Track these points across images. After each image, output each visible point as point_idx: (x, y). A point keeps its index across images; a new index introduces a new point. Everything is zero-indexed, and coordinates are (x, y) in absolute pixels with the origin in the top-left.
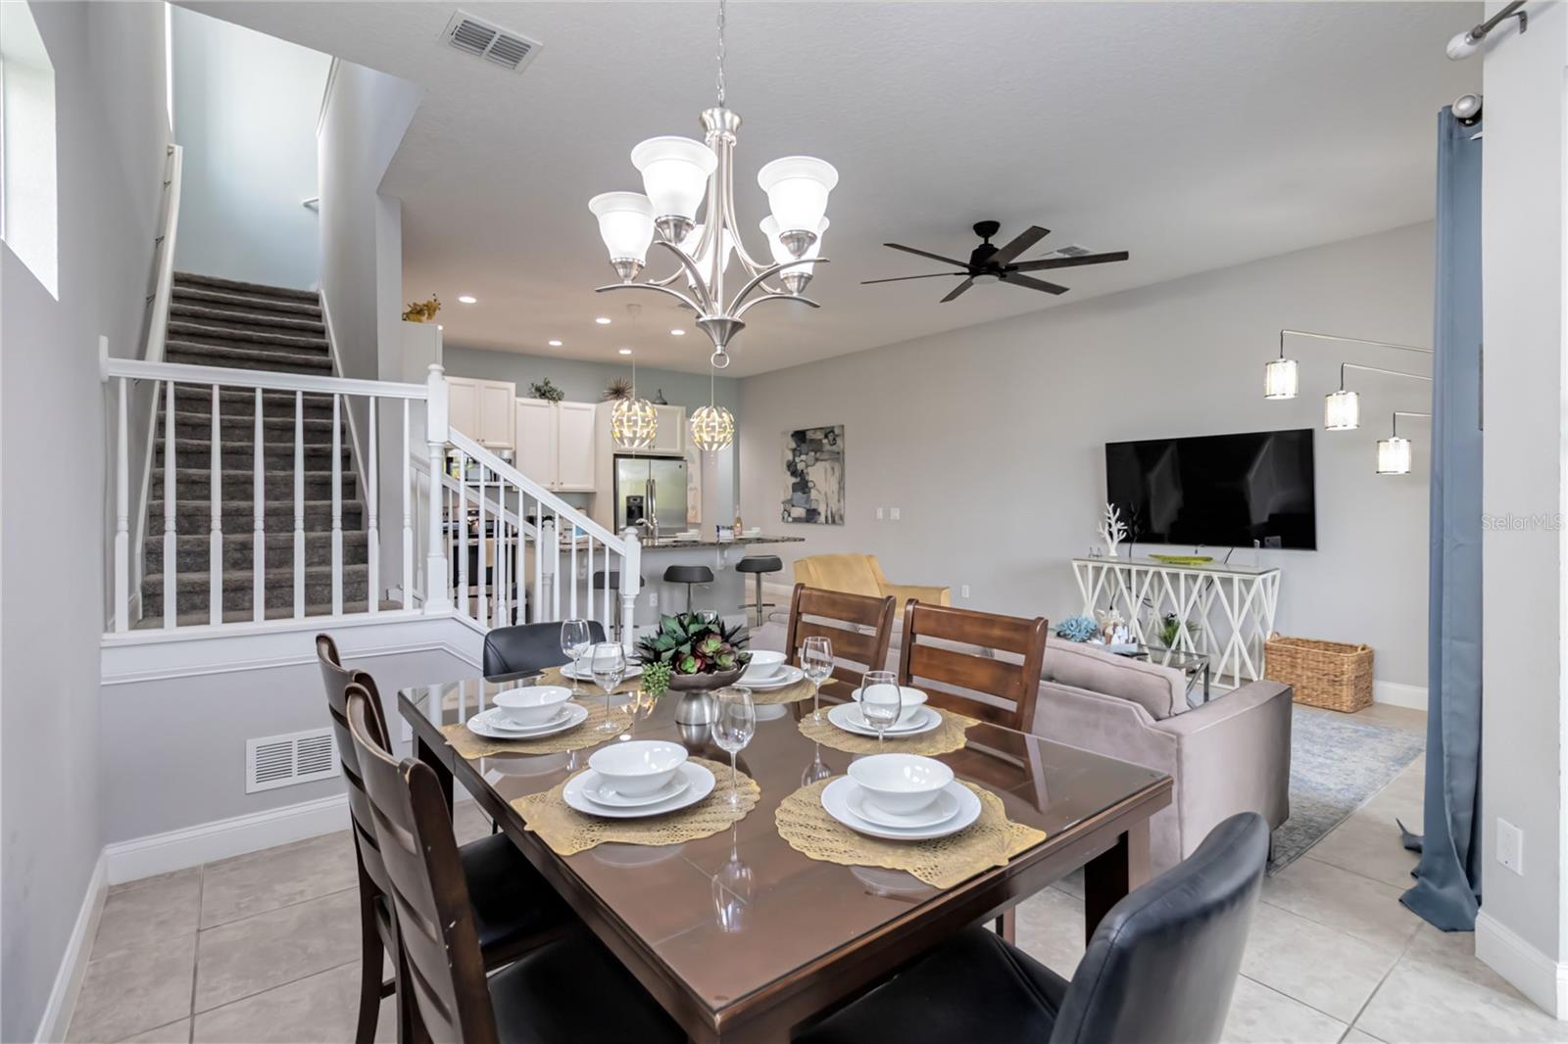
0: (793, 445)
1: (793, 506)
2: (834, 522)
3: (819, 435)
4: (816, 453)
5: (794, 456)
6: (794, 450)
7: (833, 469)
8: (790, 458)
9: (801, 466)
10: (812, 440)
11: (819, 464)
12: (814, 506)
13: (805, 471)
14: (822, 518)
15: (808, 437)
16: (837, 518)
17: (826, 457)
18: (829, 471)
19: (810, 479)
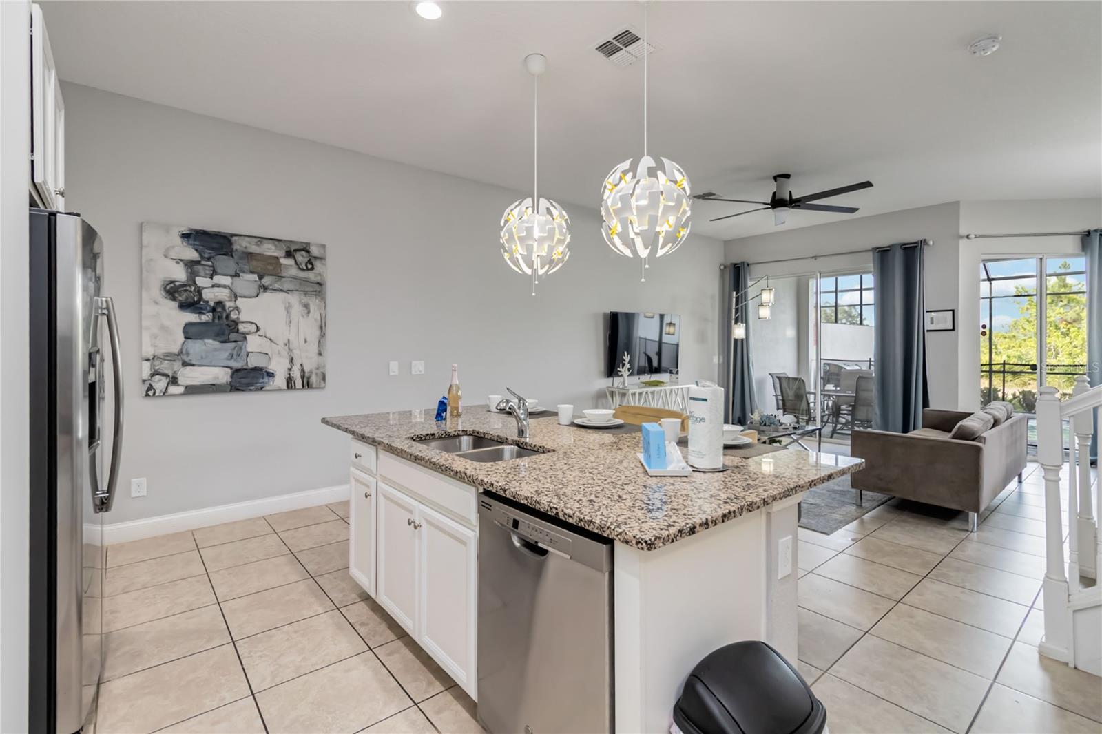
0: (192, 255)
1: (185, 364)
2: (307, 384)
3: (270, 250)
4: (261, 278)
5: (192, 275)
6: (190, 265)
7: (306, 306)
8: (180, 275)
9: (210, 295)
10: (250, 256)
11: (267, 296)
12: (253, 362)
13: (228, 304)
14: (280, 381)
15: (235, 247)
16: (314, 379)
17: (286, 286)
18: (297, 309)
19: (243, 317)
